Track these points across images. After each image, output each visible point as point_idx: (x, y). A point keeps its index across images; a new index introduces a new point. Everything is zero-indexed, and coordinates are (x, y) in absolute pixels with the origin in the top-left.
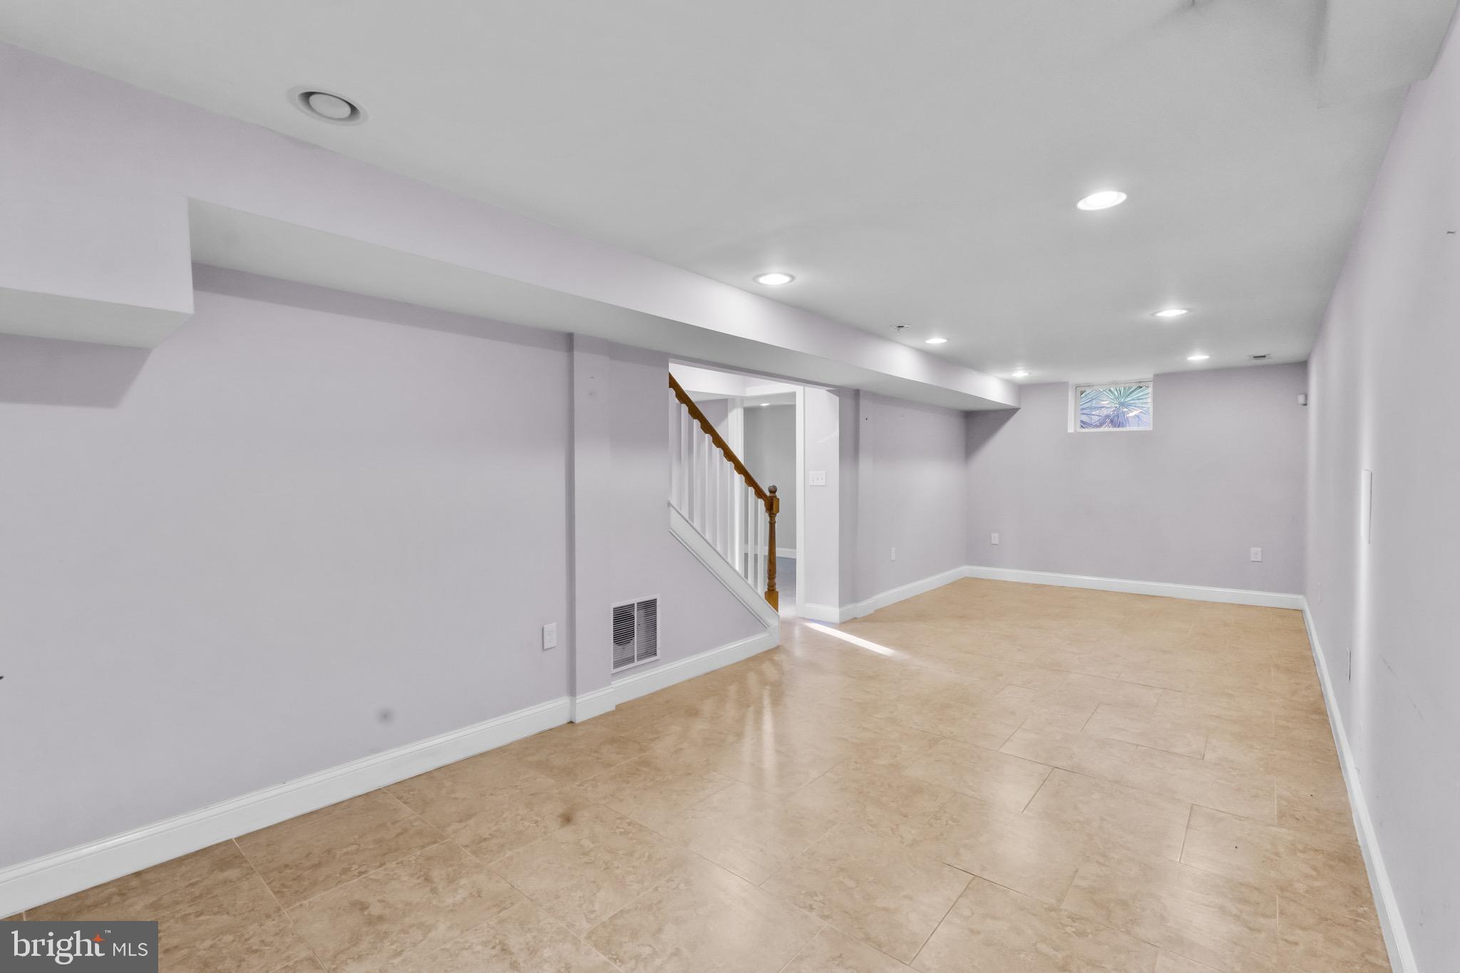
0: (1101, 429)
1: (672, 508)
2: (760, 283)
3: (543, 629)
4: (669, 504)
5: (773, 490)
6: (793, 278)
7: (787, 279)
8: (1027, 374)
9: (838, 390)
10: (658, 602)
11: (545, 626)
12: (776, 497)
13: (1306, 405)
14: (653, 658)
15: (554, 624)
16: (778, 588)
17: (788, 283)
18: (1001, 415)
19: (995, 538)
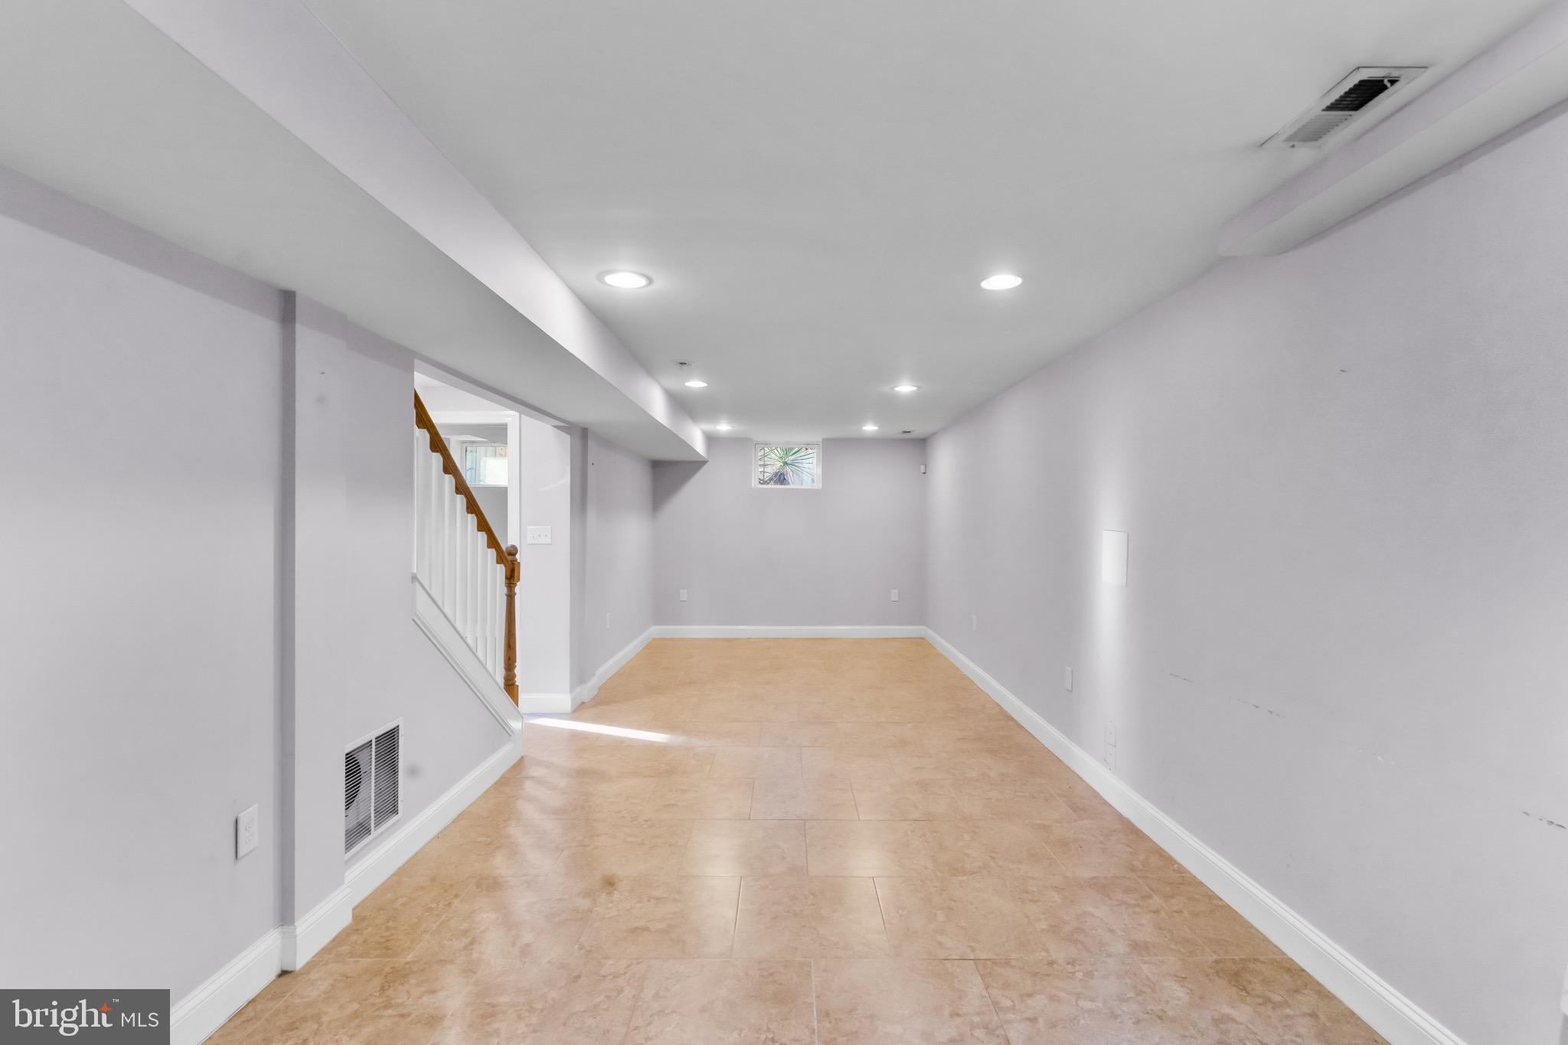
0: (769, 486)
1: (418, 585)
2: (606, 284)
3: (237, 822)
4: (414, 578)
5: (513, 552)
6: (650, 281)
7: (643, 282)
8: (730, 428)
9: (568, 427)
10: (400, 731)
11: (241, 815)
12: (516, 560)
13: (925, 473)
14: (394, 819)
15: (256, 806)
16: (518, 681)
17: (644, 287)
18: (692, 466)
19: (684, 594)
